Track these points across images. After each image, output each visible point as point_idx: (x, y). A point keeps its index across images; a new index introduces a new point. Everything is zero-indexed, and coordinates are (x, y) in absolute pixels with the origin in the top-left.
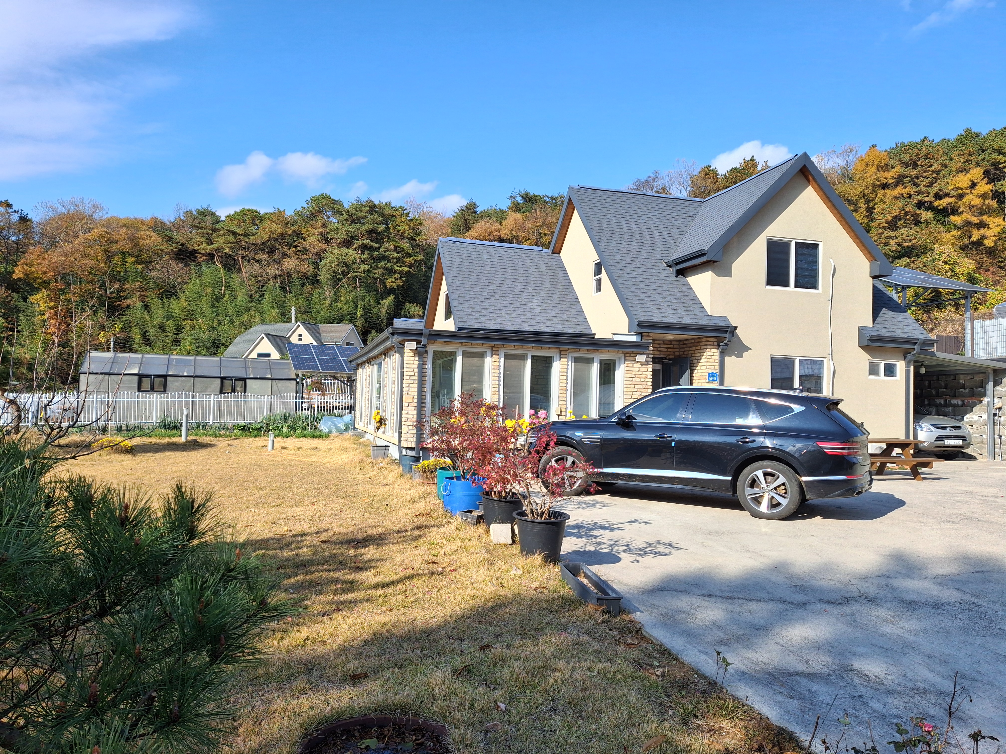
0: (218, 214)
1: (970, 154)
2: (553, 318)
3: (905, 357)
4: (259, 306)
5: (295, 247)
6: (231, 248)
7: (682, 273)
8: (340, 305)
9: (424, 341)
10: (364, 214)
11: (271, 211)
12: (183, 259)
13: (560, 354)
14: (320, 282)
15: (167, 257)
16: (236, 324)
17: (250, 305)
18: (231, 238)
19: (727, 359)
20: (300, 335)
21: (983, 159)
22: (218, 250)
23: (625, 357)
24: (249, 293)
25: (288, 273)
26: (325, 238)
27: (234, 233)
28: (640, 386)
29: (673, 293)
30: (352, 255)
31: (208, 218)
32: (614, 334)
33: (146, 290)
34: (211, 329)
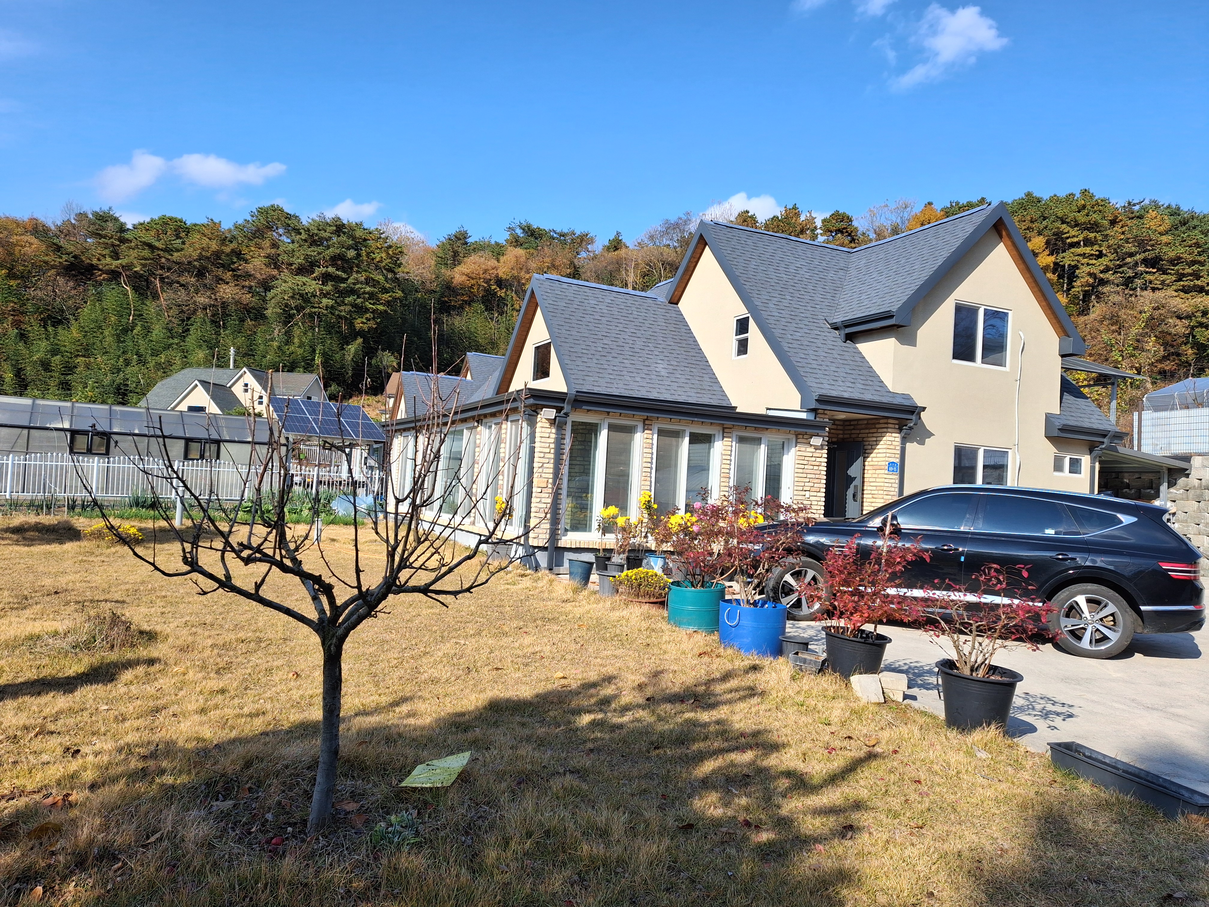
0: (122, 220)
1: (1032, 222)
2: (684, 385)
3: (1091, 451)
4: (182, 344)
5: (233, 270)
6: (144, 266)
7: (851, 337)
8: (292, 348)
9: (567, 408)
10: (329, 235)
11: (205, 221)
12: (75, 276)
13: (723, 432)
14: (266, 318)
15: (53, 272)
16: (151, 365)
17: (171, 341)
18: (146, 253)
19: (908, 445)
20: (246, 385)
21: (1046, 228)
22: (128, 267)
23: (797, 439)
24: (170, 326)
25: (223, 303)
26: (274, 262)
27: (151, 247)
28: (813, 476)
29: (846, 362)
30: (312, 285)
31: (110, 224)
32: (768, 409)
33: (22, 313)
34: (115, 371)
